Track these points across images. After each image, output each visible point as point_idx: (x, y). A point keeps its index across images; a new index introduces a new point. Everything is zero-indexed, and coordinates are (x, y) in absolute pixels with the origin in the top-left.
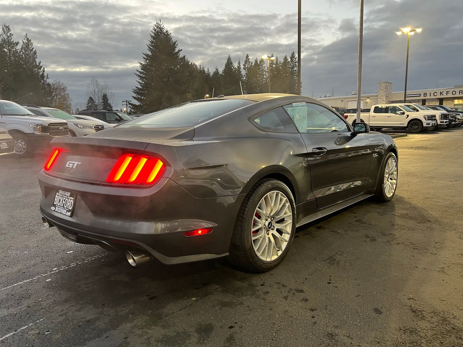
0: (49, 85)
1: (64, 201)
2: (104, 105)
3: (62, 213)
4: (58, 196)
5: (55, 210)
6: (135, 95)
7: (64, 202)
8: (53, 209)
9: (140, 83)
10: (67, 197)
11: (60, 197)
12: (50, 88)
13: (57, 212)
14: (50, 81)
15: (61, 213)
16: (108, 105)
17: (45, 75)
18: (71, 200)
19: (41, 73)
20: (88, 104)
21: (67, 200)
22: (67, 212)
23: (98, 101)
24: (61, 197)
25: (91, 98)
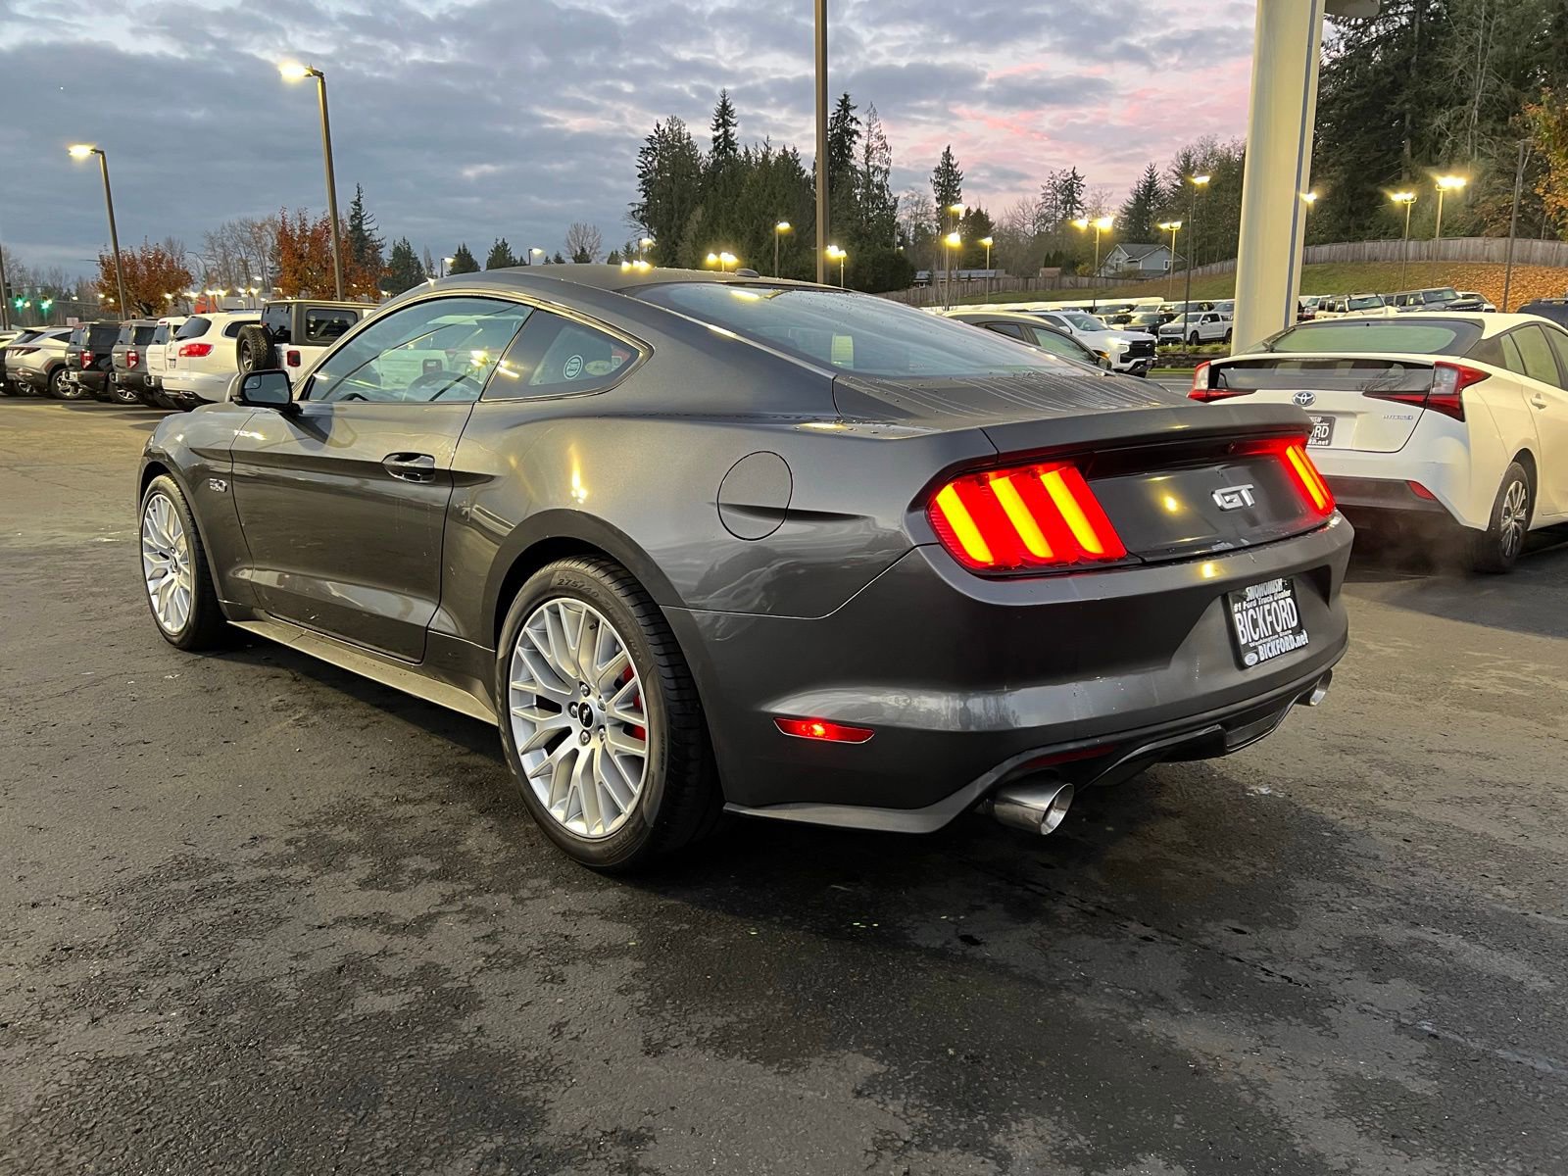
1: (1270, 614)
3: (1283, 651)
4: (1241, 612)
5: (1259, 658)
7: (1269, 619)
8: (1253, 660)
10: (1271, 599)
11: (1251, 612)
13: (1270, 658)
15: (1282, 653)
18: (1284, 599)
21: (1275, 609)
22: (1297, 638)
24: (1254, 608)
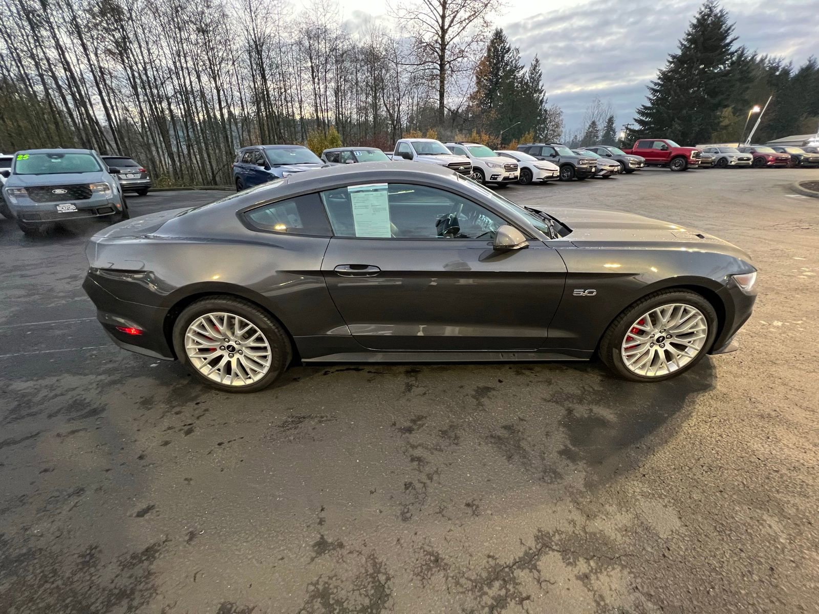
0: (546, 111)
2: (607, 130)
6: (638, 117)
9: (650, 99)
12: (546, 114)
14: (547, 106)
16: (612, 130)
17: (545, 100)
19: (540, 98)
20: (589, 129)
23: (601, 126)
25: (594, 123)
